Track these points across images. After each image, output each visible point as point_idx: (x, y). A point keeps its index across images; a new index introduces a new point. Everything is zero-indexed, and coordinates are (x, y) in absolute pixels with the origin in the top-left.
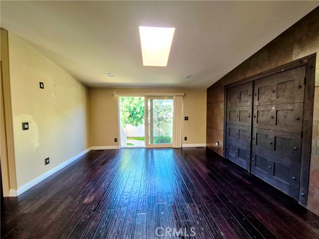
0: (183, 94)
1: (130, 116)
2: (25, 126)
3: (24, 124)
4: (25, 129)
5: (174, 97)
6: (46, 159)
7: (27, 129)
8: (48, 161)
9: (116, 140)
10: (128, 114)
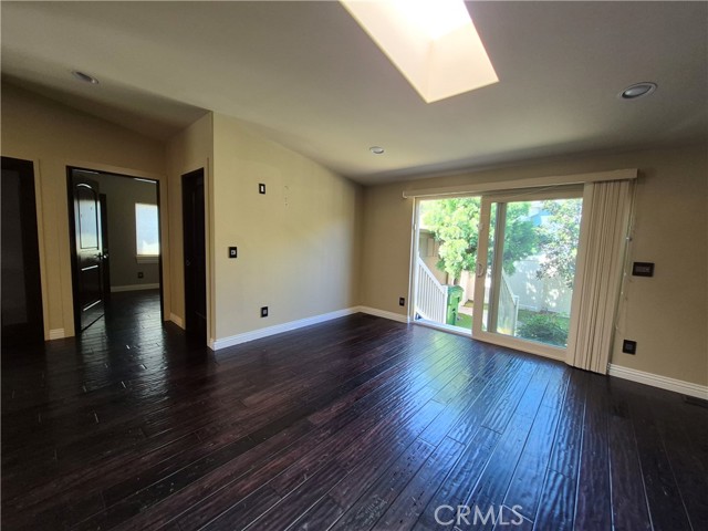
0: (632, 174)
1: (468, 251)
2: (233, 252)
3: (231, 249)
4: (232, 256)
5: (588, 189)
6: (263, 309)
7: (235, 256)
8: (265, 312)
9: (402, 302)
10: (463, 245)
